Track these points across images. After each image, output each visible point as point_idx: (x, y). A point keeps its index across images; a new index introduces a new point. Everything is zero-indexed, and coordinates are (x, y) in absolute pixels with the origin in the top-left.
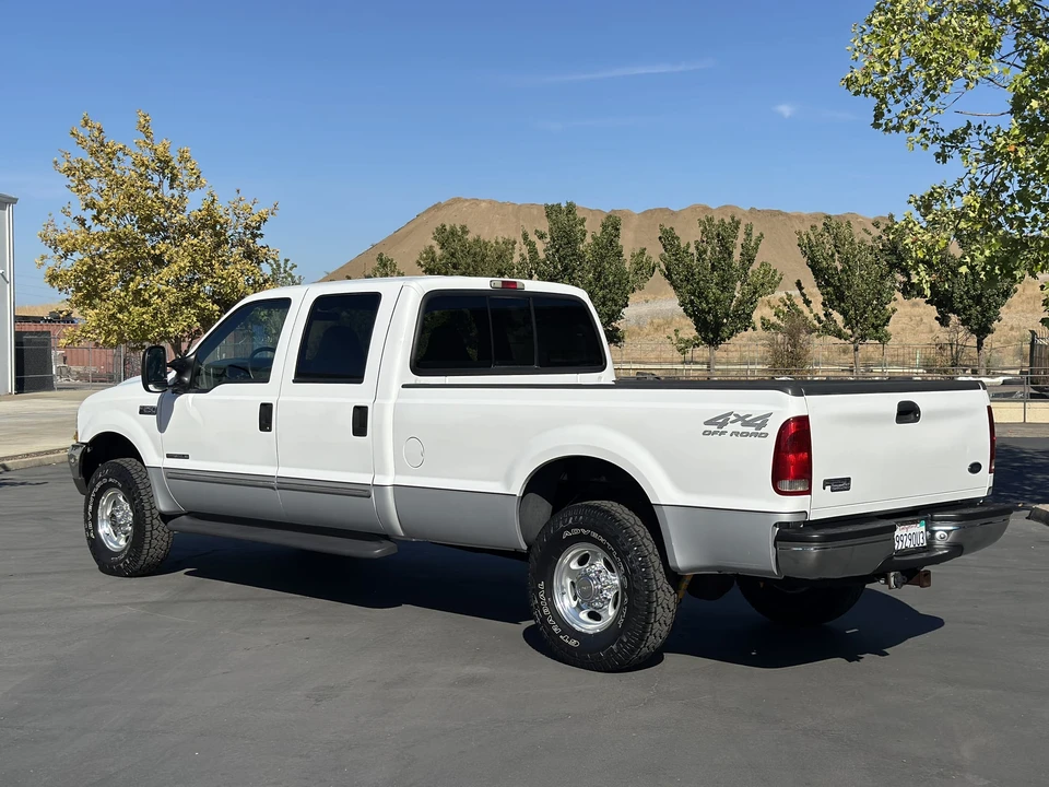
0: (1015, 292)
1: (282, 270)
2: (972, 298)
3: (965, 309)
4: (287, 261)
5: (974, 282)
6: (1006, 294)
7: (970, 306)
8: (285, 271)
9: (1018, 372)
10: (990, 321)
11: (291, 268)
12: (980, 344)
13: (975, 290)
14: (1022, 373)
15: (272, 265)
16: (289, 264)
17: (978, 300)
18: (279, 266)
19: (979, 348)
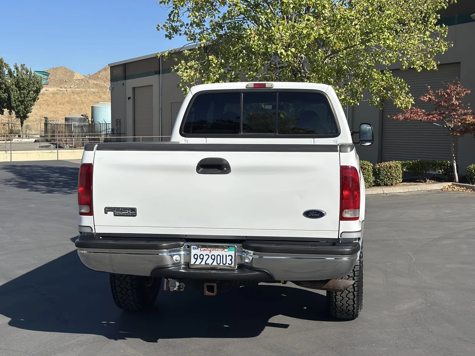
0: (38, 99)
2: (20, 101)
3: (17, 107)
5: (21, 94)
6: (34, 100)
7: (19, 105)
9: (39, 136)
10: (28, 112)
12: (22, 123)
13: (21, 98)
14: (41, 137)
17: (22, 102)
19: (22, 126)
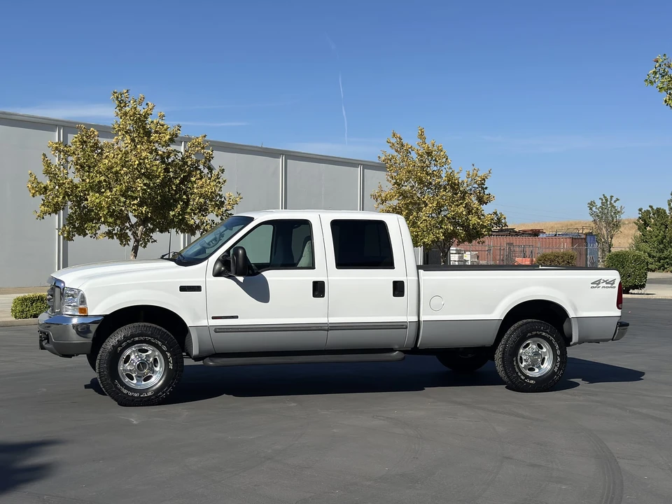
1: (608, 203)
4: (612, 197)
8: (611, 203)
11: (615, 202)
15: (602, 200)
16: (614, 199)
18: (607, 200)
